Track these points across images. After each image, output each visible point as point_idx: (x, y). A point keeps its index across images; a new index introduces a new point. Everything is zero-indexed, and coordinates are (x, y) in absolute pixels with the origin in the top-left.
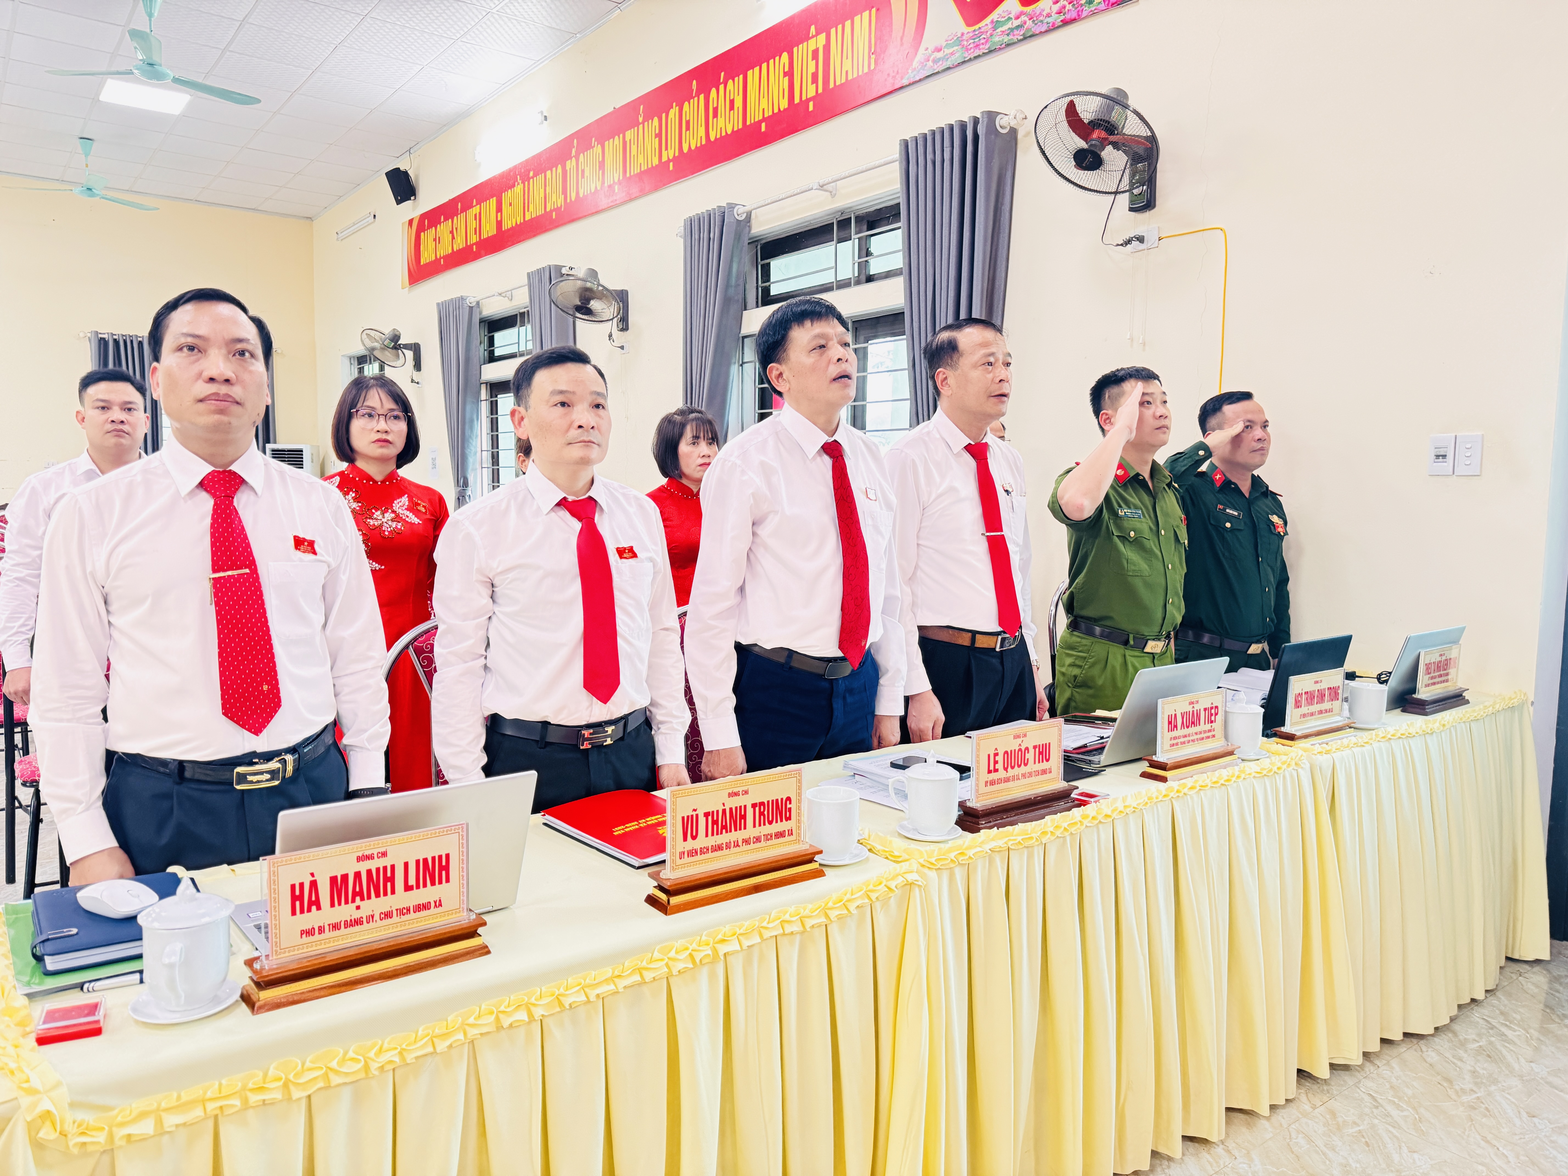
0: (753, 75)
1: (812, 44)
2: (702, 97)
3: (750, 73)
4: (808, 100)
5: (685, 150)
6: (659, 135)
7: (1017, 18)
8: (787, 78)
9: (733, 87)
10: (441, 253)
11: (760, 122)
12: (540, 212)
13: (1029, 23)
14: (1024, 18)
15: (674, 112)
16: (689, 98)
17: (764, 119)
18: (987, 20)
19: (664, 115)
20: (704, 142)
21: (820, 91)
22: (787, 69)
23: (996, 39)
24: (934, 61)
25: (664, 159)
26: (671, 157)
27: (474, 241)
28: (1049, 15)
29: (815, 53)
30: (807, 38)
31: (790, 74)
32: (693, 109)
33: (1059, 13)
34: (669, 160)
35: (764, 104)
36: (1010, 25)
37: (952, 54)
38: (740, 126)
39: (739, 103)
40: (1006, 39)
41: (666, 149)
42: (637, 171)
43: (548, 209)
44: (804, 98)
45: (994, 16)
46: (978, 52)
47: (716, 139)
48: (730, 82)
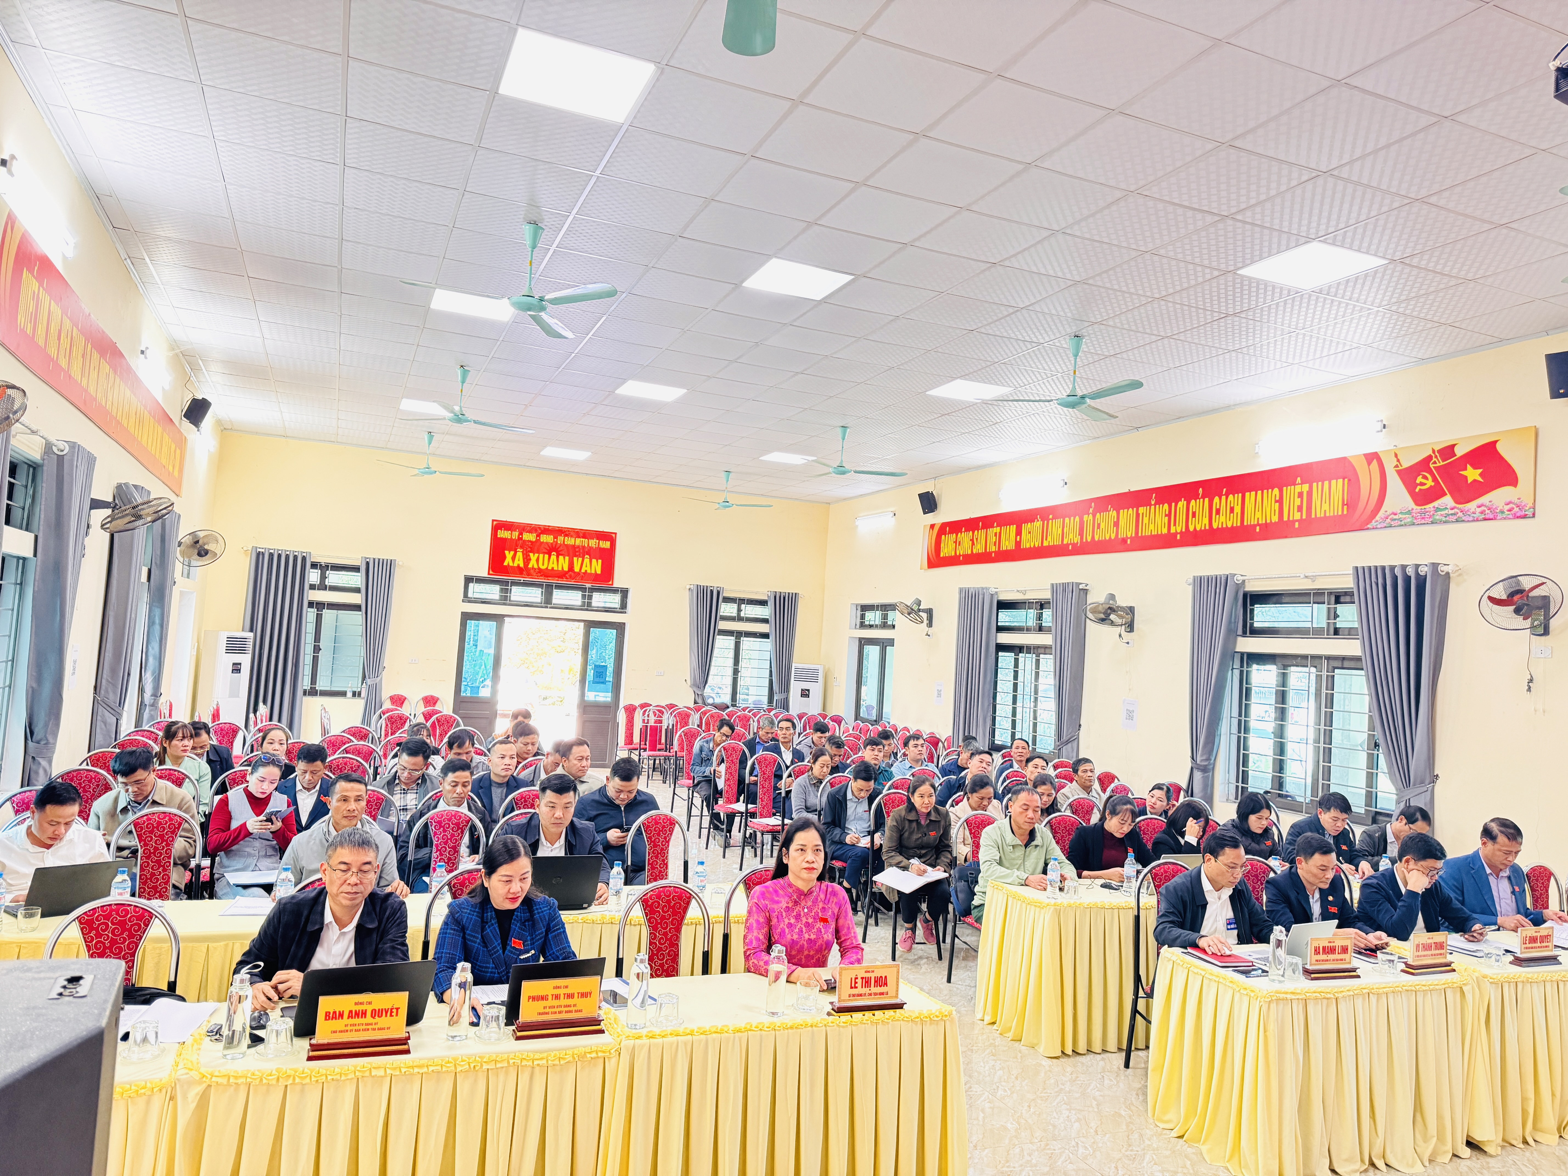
0: (1250, 497)
1: (1298, 489)
2: (1207, 500)
3: (1247, 494)
4: (1294, 521)
5: (1191, 528)
6: (1169, 515)
7: (1452, 509)
8: (1277, 504)
9: (1234, 500)
10: (961, 551)
11: (1255, 526)
12: (1057, 542)
13: (1460, 514)
14: (1456, 510)
15: (1182, 504)
16: (1196, 498)
17: (1258, 524)
18: (1431, 505)
19: (1173, 504)
20: (1207, 527)
21: (1304, 517)
22: (1278, 498)
23: (1437, 517)
24: (1392, 520)
25: (1173, 530)
26: (1179, 531)
27: (994, 550)
28: (1474, 513)
29: (1300, 495)
30: (1294, 484)
31: (1280, 501)
32: (1199, 506)
33: (1482, 513)
34: (1176, 533)
35: (1258, 515)
36: (1446, 512)
37: (1405, 518)
38: (1239, 524)
39: (1237, 509)
40: (1444, 519)
41: (1175, 525)
42: (1148, 533)
43: (1065, 542)
44: (1291, 519)
45: (1436, 504)
46: (1423, 521)
47: (1218, 528)
48: (1231, 497)
